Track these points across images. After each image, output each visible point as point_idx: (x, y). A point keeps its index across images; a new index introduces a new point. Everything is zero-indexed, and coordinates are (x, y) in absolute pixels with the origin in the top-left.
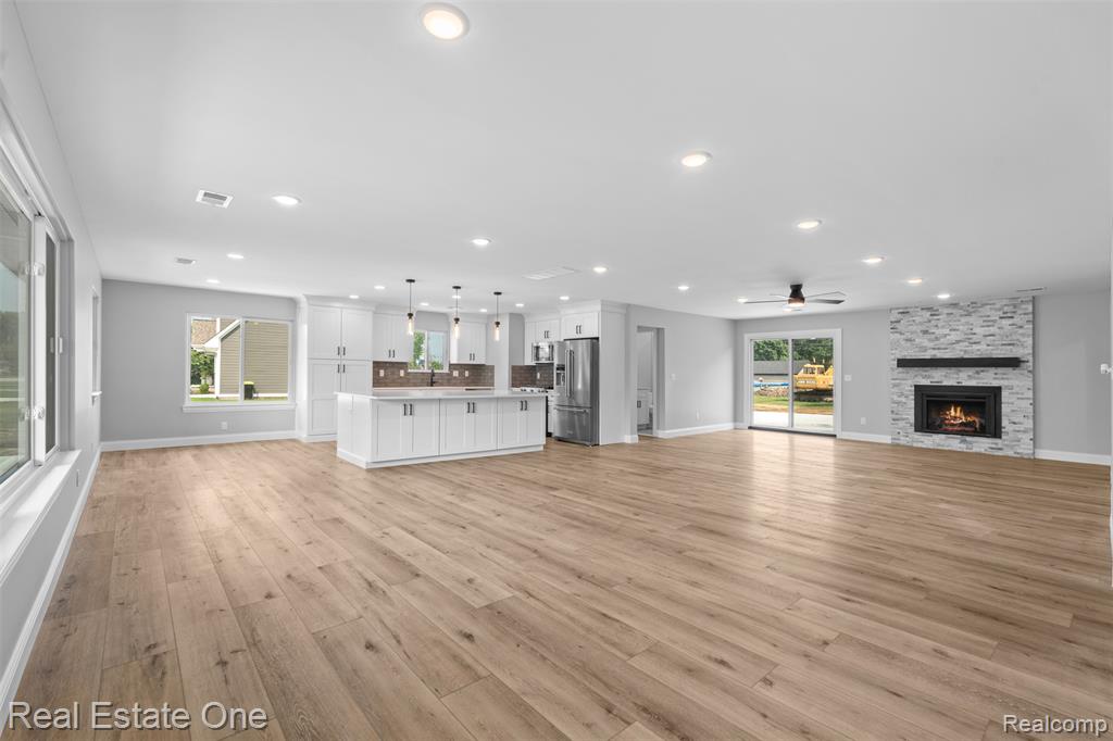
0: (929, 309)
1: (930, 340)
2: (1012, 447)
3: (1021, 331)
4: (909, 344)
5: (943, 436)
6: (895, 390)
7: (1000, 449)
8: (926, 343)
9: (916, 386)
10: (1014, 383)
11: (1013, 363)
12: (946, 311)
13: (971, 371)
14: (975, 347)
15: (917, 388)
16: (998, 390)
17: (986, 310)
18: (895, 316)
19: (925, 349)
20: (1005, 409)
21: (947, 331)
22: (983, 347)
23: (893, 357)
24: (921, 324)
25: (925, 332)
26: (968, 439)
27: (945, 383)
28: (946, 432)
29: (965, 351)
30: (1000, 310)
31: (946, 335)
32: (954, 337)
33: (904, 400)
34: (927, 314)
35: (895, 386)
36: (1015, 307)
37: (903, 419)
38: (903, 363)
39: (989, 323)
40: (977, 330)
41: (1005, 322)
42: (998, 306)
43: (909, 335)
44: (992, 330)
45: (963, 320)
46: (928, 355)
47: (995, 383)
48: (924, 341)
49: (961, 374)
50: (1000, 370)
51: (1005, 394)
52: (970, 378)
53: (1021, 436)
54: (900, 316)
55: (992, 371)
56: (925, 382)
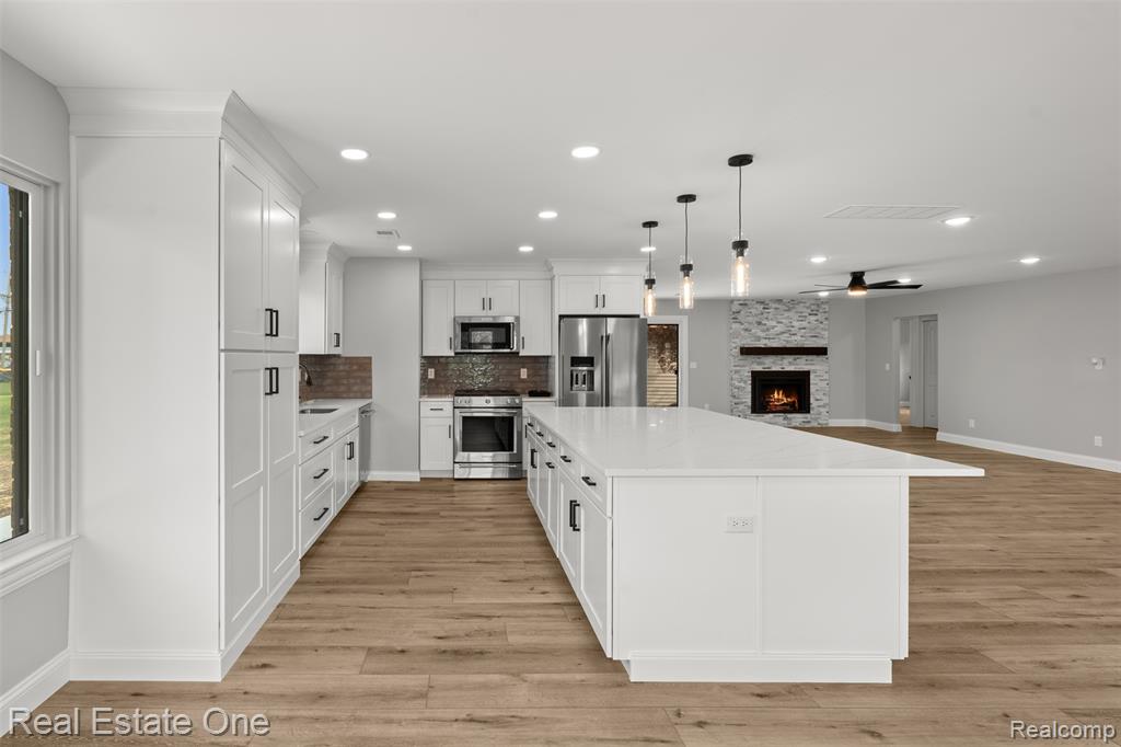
0: (762, 303)
1: (763, 331)
2: (816, 419)
3: (822, 326)
4: (747, 334)
5: (771, 415)
6: (736, 376)
7: (809, 422)
8: (763, 335)
9: (753, 372)
10: (817, 367)
11: (822, 351)
12: (774, 306)
13: (789, 359)
14: (793, 338)
15: (755, 374)
16: (807, 373)
17: (800, 308)
18: (736, 307)
19: (759, 339)
20: (813, 389)
21: (774, 323)
22: (798, 338)
23: (734, 345)
24: (756, 315)
25: (759, 323)
26: (789, 416)
27: (774, 369)
28: (773, 412)
29: (788, 342)
30: (808, 308)
31: (773, 327)
32: (779, 328)
33: (742, 384)
34: (761, 307)
35: (736, 372)
36: (818, 305)
37: (742, 403)
38: (746, 351)
39: (802, 318)
40: (795, 323)
41: (813, 318)
42: (808, 305)
43: (746, 325)
44: (804, 324)
45: (786, 314)
46: (761, 344)
47: (806, 368)
48: (758, 331)
49: (785, 361)
50: (810, 357)
51: (812, 376)
52: (790, 363)
53: (822, 410)
54: (740, 307)
55: (805, 357)
56: (759, 368)
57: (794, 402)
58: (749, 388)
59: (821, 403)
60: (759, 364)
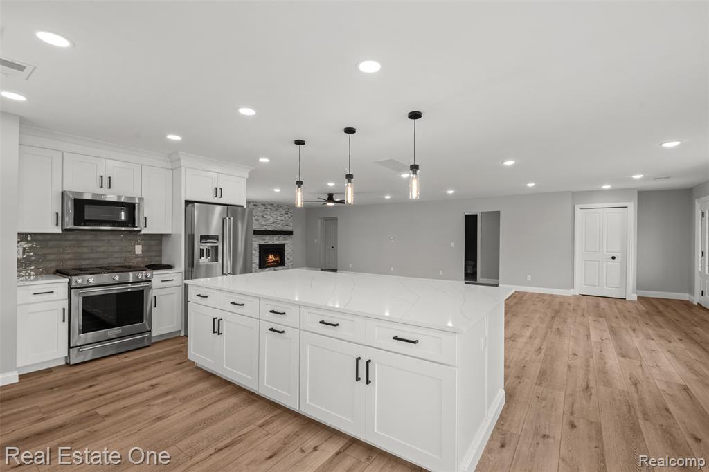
0: (264, 205)
1: (265, 221)
3: (290, 220)
4: (257, 223)
5: (267, 269)
8: (264, 223)
9: (260, 245)
10: (288, 242)
11: (290, 233)
12: (269, 207)
13: (276, 237)
14: (278, 226)
16: (284, 244)
17: (281, 210)
19: (262, 225)
20: (286, 252)
21: (270, 217)
22: (280, 226)
23: (251, 229)
24: (261, 212)
25: (263, 217)
26: (276, 268)
27: (269, 243)
28: (269, 267)
29: (276, 228)
31: (270, 219)
32: (272, 220)
33: (254, 252)
34: (263, 207)
36: (288, 209)
37: (255, 263)
38: (256, 233)
39: (282, 215)
40: (279, 218)
41: (286, 215)
42: (284, 208)
43: (256, 217)
44: (283, 218)
45: (276, 212)
46: (264, 228)
47: (283, 242)
48: (262, 221)
49: (275, 239)
50: (285, 236)
51: (286, 246)
52: (277, 240)
53: (290, 264)
54: (254, 207)
55: (283, 236)
56: (262, 242)
57: (278, 260)
58: (258, 254)
59: (289, 260)
60: (263, 240)
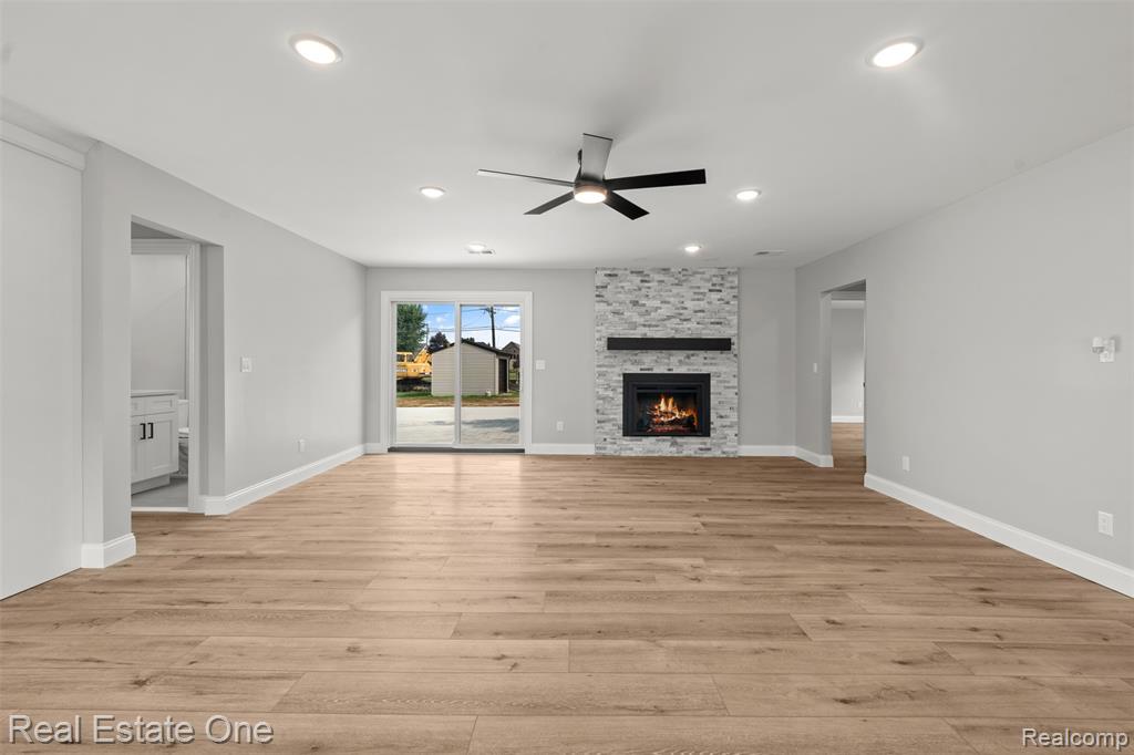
0: (639, 273)
1: (641, 315)
2: (719, 446)
3: (727, 308)
4: (616, 318)
5: (653, 439)
6: (601, 381)
7: (709, 449)
8: (638, 319)
9: (626, 376)
10: (722, 369)
11: (723, 345)
12: (658, 277)
13: (679, 355)
14: (686, 325)
15: (627, 378)
16: (707, 377)
17: (696, 280)
18: (600, 279)
19: (634, 326)
20: (714, 400)
21: (657, 303)
22: (692, 325)
23: (597, 335)
24: (630, 291)
25: (635, 303)
26: (679, 440)
27: (657, 370)
28: (654, 434)
29: (676, 330)
30: (708, 281)
31: (657, 309)
32: (665, 311)
33: (610, 394)
34: (637, 279)
35: (601, 375)
36: (723, 279)
37: (609, 420)
38: (615, 344)
39: (699, 296)
40: (688, 304)
41: (715, 296)
42: (707, 276)
43: (616, 306)
44: (703, 305)
45: (676, 290)
46: (638, 333)
47: (704, 370)
48: (632, 315)
49: (674, 360)
50: (710, 354)
51: (713, 382)
52: (682, 363)
53: (727, 431)
54: (607, 279)
55: (702, 354)
56: (635, 370)
57: (691, 417)
58: (619, 399)
59: (726, 422)
60: (635, 363)
